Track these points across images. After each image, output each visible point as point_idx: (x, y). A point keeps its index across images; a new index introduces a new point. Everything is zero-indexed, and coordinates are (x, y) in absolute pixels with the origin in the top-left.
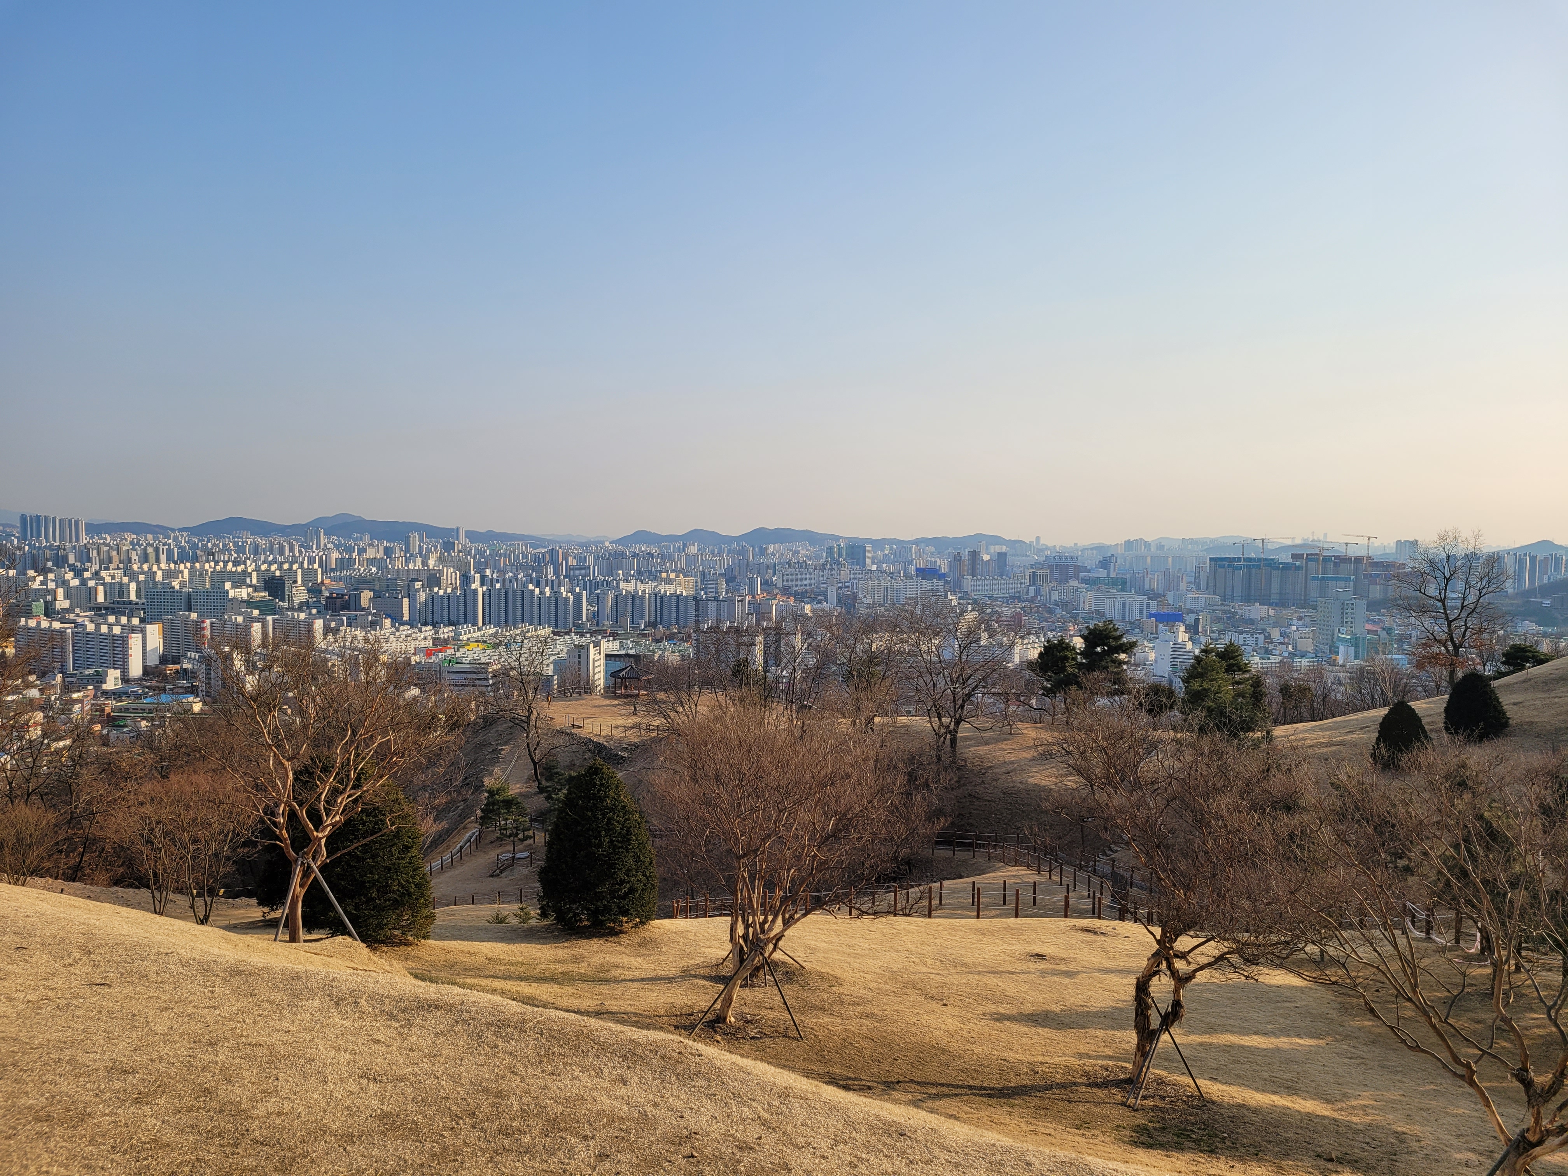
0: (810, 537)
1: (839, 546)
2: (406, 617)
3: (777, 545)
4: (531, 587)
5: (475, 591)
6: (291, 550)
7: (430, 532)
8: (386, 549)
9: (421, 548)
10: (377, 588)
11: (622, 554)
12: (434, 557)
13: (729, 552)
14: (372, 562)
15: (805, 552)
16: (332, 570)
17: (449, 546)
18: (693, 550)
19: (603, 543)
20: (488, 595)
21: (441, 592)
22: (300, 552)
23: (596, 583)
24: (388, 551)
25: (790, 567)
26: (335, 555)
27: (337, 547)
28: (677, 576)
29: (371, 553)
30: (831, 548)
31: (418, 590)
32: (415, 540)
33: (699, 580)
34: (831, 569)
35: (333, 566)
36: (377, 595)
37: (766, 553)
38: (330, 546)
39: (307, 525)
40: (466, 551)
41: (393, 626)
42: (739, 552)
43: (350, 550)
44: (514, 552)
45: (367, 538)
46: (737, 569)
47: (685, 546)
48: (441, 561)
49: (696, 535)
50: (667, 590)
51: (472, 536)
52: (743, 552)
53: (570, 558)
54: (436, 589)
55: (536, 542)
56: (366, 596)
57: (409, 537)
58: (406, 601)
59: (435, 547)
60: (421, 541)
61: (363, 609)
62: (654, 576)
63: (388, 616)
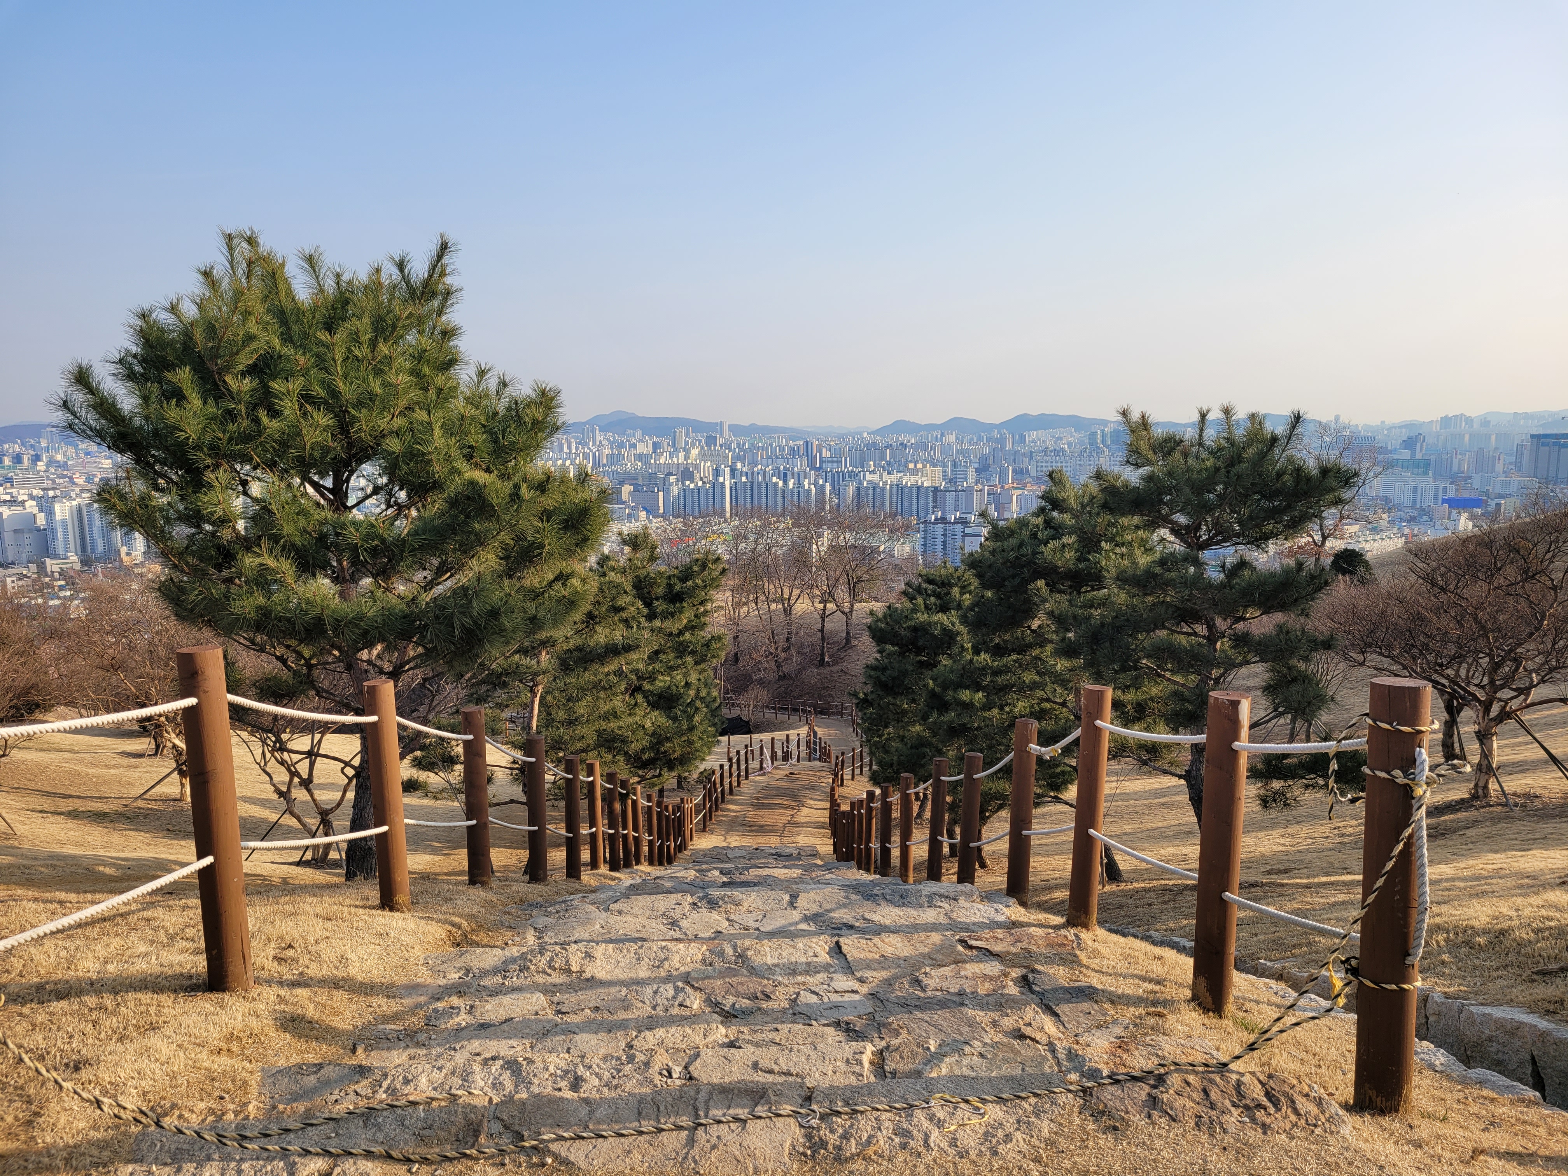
0: (1075, 422)
1: (1103, 431)
2: (661, 511)
3: (1040, 432)
4: (774, 479)
5: (723, 485)
6: (569, 448)
7: (695, 426)
8: (654, 444)
9: (686, 443)
10: (641, 482)
11: (874, 445)
12: (695, 452)
13: (989, 440)
14: (639, 457)
15: (1069, 438)
16: (604, 465)
17: (711, 440)
18: (951, 438)
19: (861, 434)
20: (734, 488)
21: (692, 486)
22: (577, 449)
23: (844, 475)
24: (656, 446)
25: (1046, 455)
26: (607, 451)
27: (611, 443)
28: (924, 467)
29: (641, 449)
30: (1094, 434)
31: (671, 484)
32: (681, 435)
33: (949, 470)
34: (1090, 456)
35: (605, 462)
36: (637, 488)
37: (1027, 440)
38: (605, 442)
39: (585, 424)
40: (726, 446)
41: (648, 518)
42: (997, 441)
43: (622, 445)
44: (771, 445)
45: (639, 435)
46: (991, 458)
47: (942, 435)
48: (702, 457)
49: (956, 424)
50: (908, 480)
51: (735, 429)
52: (1002, 441)
53: (824, 450)
54: (688, 483)
55: (796, 435)
56: (627, 489)
57: (675, 432)
58: (661, 493)
59: (700, 441)
60: (688, 436)
61: (624, 502)
62: (902, 467)
63: (645, 509)
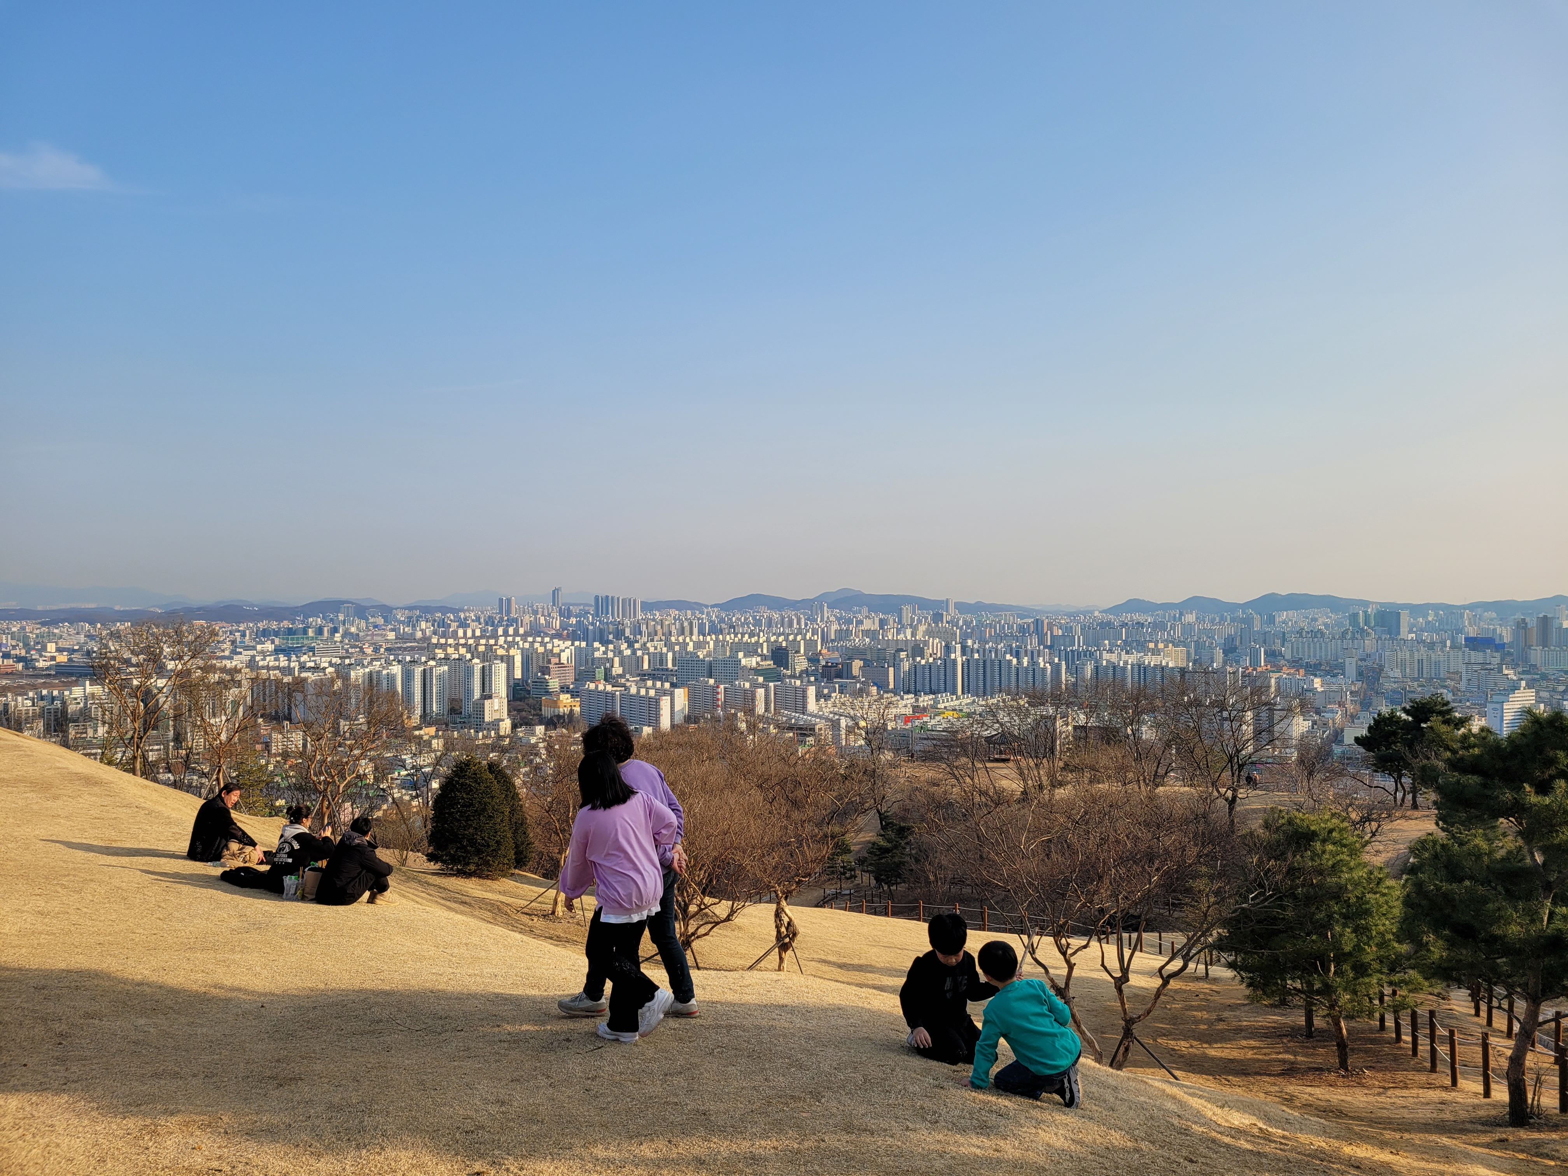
0: (1330, 603)
1: (1365, 612)
2: (891, 686)
3: (1290, 612)
4: (1008, 657)
5: (954, 662)
6: (799, 623)
7: (922, 604)
8: (881, 621)
9: (912, 619)
10: (869, 657)
11: (1109, 624)
12: (922, 628)
13: (1233, 620)
14: (866, 633)
15: (1324, 620)
16: (832, 641)
17: (937, 618)
18: (1190, 618)
19: (1092, 612)
20: (967, 665)
21: (923, 662)
22: (806, 625)
23: (1079, 653)
24: (882, 623)
25: (1301, 636)
26: (835, 627)
27: (838, 619)
28: (1166, 646)
29: (867, 625)
30: (1355, 616)
31: (902, 660)
32: (907, 613)
33: (1192, 651)
34: (1353, 638)
35: (833, 637)
36: (867, 664)
37: (1277, 620)
38: (832, 618)
39: (813, 600)
40: (953, 623)
41: (878, 693)
42: (1243, 621)
43: (849, 622)
44: (999, 622)
45: (865, 610)
46: (1238, 639)
47: (1181, 614)
48: (930, 633)
49: (1193, 603)
50: (1151, 660)
51: (962, 607)
52: (1248, 621)
53: (1055, 628)
54: (918, 659)
55: (1023, 613)
56: (857, 664)
57: (901, 609)
58: (891, 670)
59: (926, 618)
60: (914, 613)
61: (854, 677)
62: (1142, 646)
63: (875, 684)
